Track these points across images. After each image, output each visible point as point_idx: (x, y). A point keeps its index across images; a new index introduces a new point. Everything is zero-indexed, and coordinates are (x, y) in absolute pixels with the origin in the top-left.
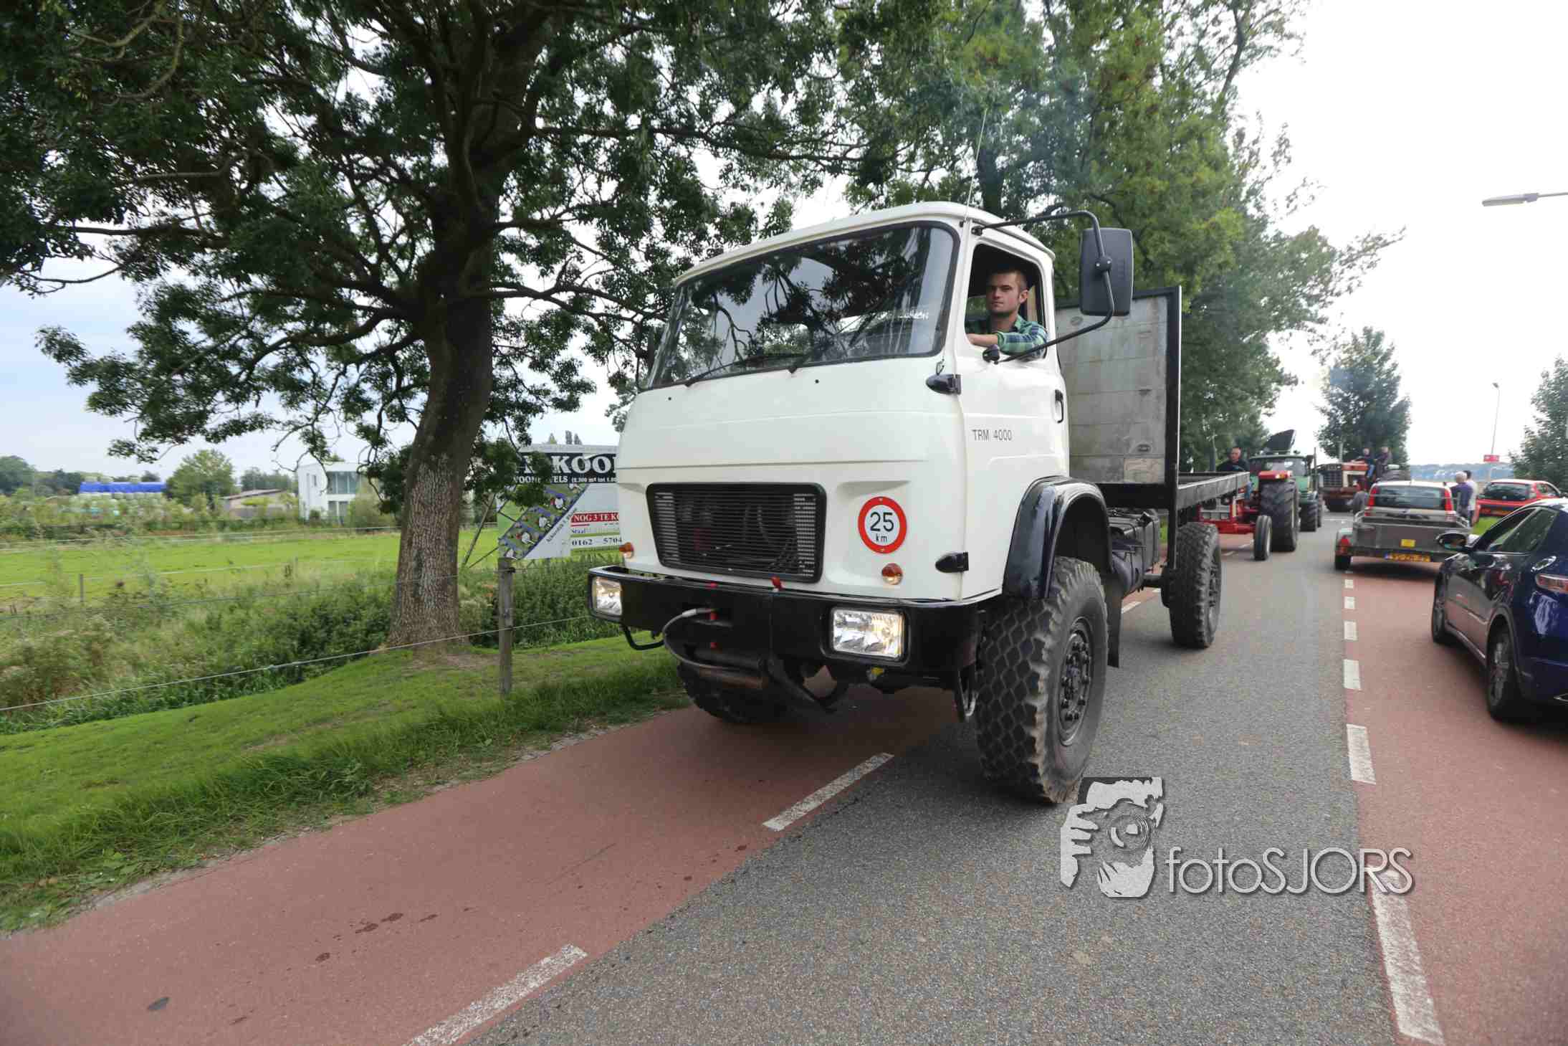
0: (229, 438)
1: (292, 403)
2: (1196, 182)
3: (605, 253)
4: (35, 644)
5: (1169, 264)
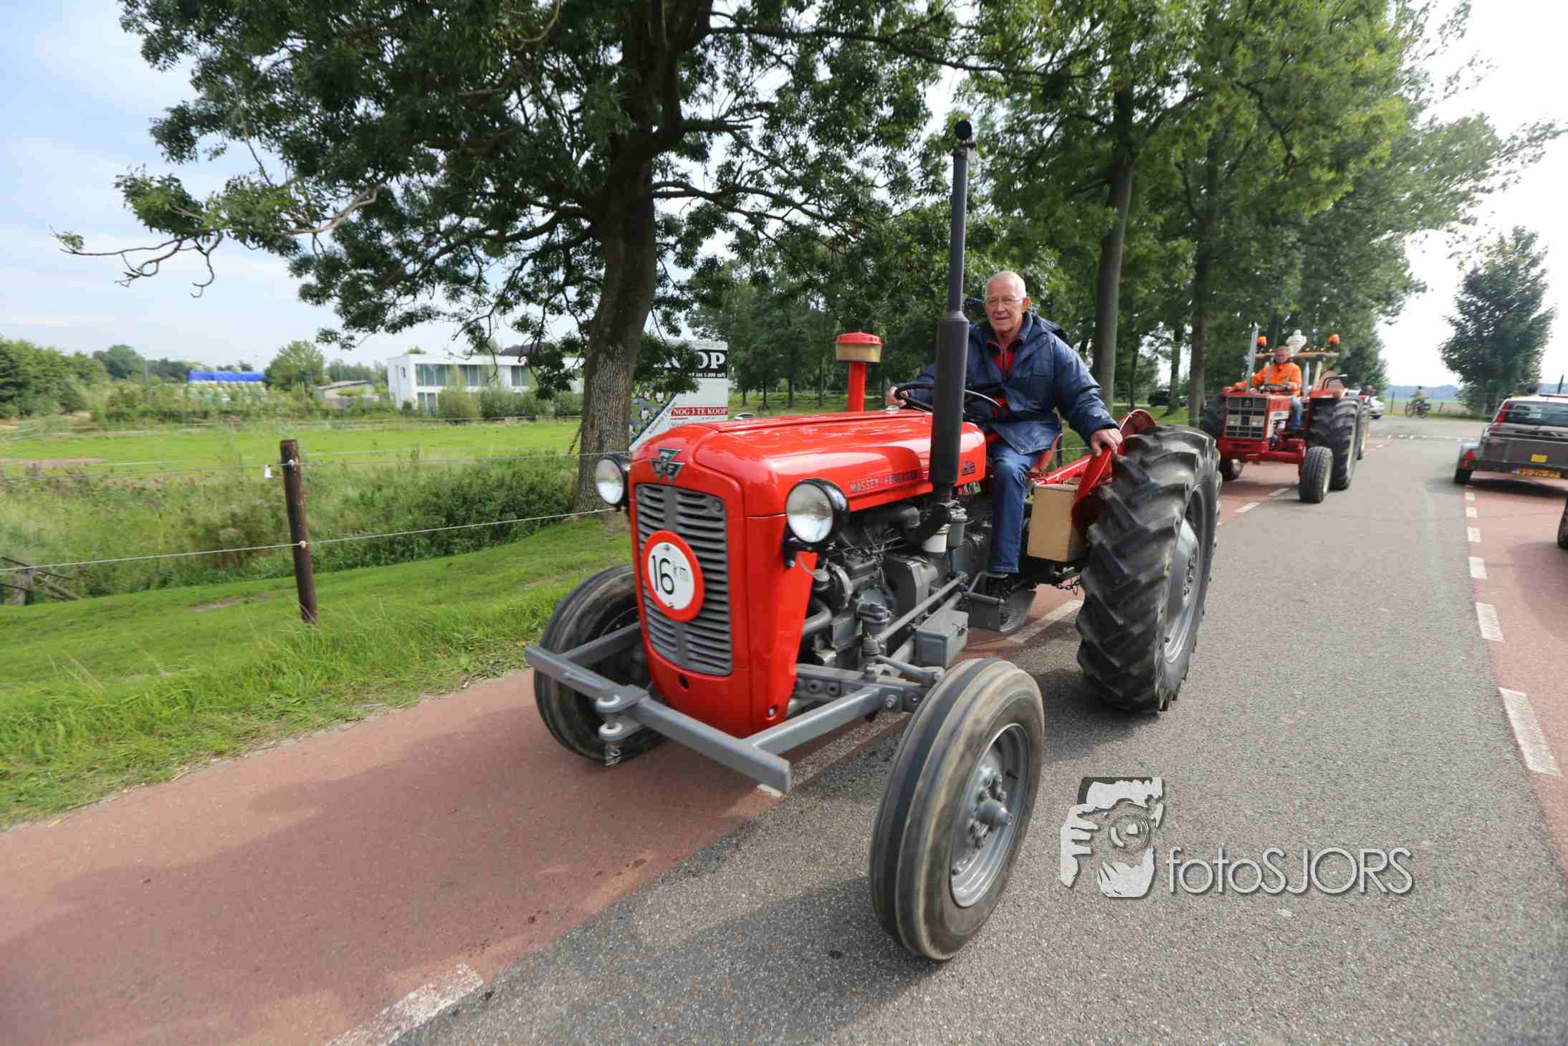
0: (404, 329)
1: (454, 295)
2: (1359, 68)
3: (766, 153)
4: (238, 511)
5: (1315, 160)
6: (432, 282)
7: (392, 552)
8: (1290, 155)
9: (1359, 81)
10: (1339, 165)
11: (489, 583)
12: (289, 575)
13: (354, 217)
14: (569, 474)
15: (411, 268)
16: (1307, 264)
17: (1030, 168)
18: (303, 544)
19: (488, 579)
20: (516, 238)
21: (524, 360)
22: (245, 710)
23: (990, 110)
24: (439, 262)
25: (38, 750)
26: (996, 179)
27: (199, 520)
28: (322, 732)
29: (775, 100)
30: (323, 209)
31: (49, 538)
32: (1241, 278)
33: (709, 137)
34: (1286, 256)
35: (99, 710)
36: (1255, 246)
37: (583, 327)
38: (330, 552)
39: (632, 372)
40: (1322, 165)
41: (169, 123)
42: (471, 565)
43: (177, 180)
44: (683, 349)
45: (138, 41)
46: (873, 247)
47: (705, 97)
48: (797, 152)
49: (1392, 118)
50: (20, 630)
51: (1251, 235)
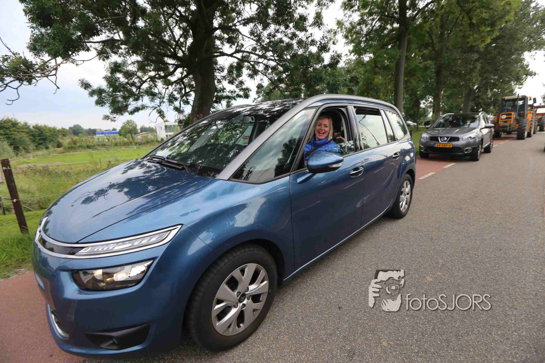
5: (481, 24)
8: (471, 22)
10: (493, 25)
34: (473, 64)
36: (460, 61)
40: (485, 25)
51: (458, 57)
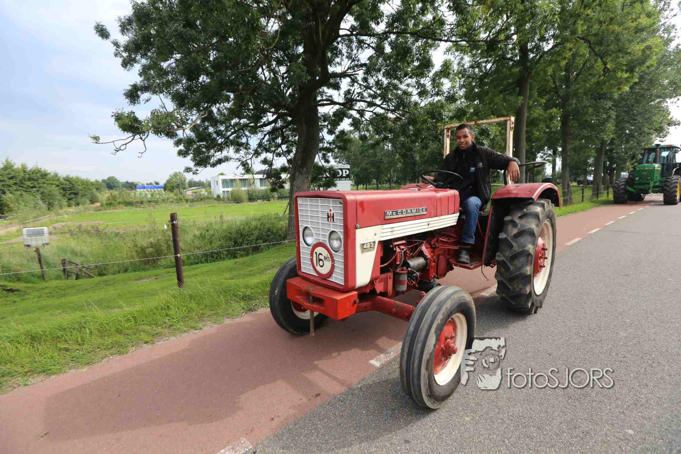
0: (217, 166)
1: (237, 151)
2: (638, 25)
3: (364, 84)
4: (153, 241)
5: (618, 69)
6: (228, 146)
7: (212, 257)
8: (606, 67)
9: (639, 30)
10: (631, 70)
11: (252, 271)
12: (172, 267)
13: (198, 122)
14: (284, 223)
15: (220, 141)
16: (617, 117)
17: (481, 83)
18: (179, 255)
19: (251, 269)
20: (262, 126)
21: (265, 176)
22: (156, 324)
23: (462, 59)
24: (231, 138)
25: (79, 340)
26: (466, 88)
27: (139, 245)
28: (186, 334)
29: (368, 62)
30: (187, 120)
31: (85, 254)
32: (585, 124)
33: (340, 79)
34: (607, 113)
35: (102, 323)
36: (591, 110)
37: (289, 161)
38: (188, 257)
39: (310, 179)
40: (622, 70)
41: (130, 91)
42: (245, 263)
43: (134, 113)
44: (331, 169)
45: (120, 60)
46: (413, 121)
47: (338, 63)
48: (378, 83)
49: (657, 46)
50: (74, 290)
51: (588, 105)
